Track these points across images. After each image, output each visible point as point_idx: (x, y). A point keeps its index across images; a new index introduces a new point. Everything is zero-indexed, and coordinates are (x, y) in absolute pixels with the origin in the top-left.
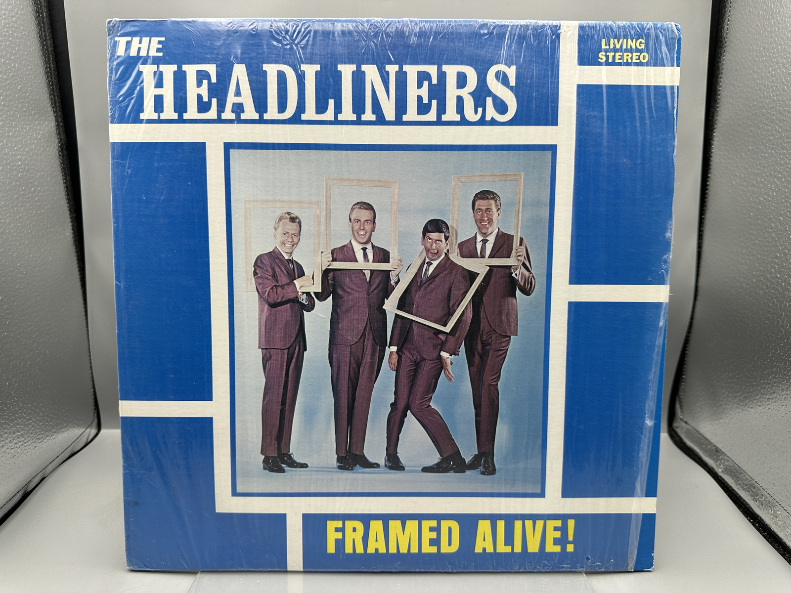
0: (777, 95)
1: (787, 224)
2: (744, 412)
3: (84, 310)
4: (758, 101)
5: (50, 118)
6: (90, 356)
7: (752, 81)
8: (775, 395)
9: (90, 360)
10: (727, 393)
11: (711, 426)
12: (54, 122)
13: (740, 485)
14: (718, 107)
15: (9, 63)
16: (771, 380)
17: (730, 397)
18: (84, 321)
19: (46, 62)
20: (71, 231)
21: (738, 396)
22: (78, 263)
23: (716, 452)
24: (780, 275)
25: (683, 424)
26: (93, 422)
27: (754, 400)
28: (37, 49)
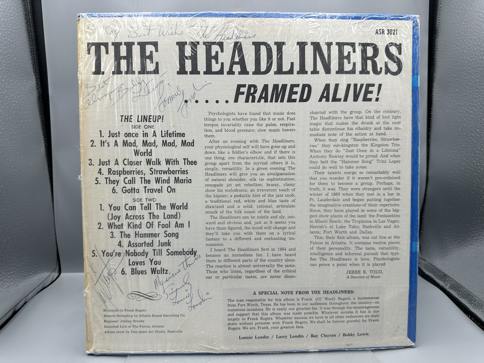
0: (471, 58)
1: (482, 133)
2: (461, 250)
3: (51, 197)
4: (460, 62)
5: (33, 79)
6: (55, 226)
7: (456, 51)
8: (480, 237)
9: (55, 229)
10: (450, 239)
11: (440, 261)
12: (35, 81)
13: (460, 295)
14: (435, 68)
15: (9, 44)
16: (477, 228)
17: (451, 241)
18: (52, 204)
19: (31, 45)
20: (45, 148)
21: (457, 240)
22: (48, 168)
23: (444, 277)
24: (479, 164)
25: (423, 261)
26: (56, 268)
27: (467, 241)
28: (26, 37)
